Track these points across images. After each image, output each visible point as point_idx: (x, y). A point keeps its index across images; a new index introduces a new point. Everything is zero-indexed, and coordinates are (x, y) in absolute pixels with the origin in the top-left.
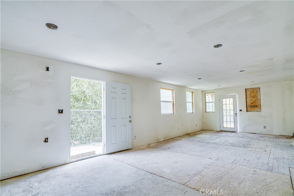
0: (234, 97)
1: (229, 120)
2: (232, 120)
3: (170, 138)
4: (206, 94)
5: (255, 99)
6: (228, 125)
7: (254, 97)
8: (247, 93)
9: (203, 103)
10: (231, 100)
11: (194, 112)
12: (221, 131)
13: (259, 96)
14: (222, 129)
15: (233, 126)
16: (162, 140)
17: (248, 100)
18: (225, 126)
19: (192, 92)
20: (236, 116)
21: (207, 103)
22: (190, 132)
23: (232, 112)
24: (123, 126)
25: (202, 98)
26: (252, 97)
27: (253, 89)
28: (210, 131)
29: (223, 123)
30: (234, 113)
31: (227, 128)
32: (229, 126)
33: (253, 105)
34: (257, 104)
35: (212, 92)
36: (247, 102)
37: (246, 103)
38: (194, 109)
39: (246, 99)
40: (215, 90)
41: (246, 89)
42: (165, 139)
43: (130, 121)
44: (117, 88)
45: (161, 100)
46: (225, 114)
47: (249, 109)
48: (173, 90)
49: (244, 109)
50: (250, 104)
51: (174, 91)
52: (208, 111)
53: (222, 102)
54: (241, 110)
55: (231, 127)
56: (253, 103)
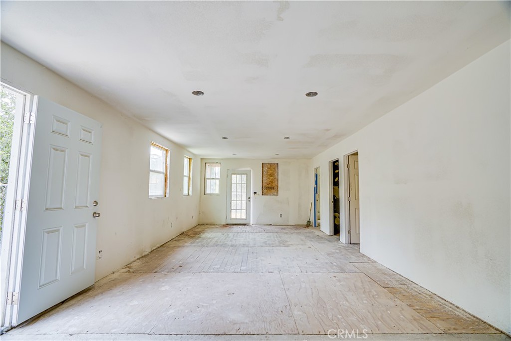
0: (247, 174)
1: (239, 207)
2: (244, 207)
3: (159, 245)
4: (207, 164)
5: (272, 178)
6: (237, 214)
7: (271, 175)
8: (264, 169)
9: (201, 179)
10: (244, 177)
11: (190, 194)
12: (228, 224)
13: (276, 174)
14: (229, 221)
15: (244, 217)
16: (148, 251)
17: (264, 179)
18: (233, 216)
19: (190, 159)
20: (249, 201)
21: (208, 180)
22: (185, 230)
23: (244, 195)
24: (77, 227)
25: (201, 171)
26: (269, 175)
27: (271, 164)
28: (211, 225)
29: (231, 212)
30: (247, 196)
31: (237, 219)
32: (239, 217)
33: (270, 186)
34: (274, 185)
35: (217, 163)
36: (264, 181)
37: (262, 183)
38: (191, 188)
39: (262, 177)
40: (222, 159)
41: (263, 164)
42: (152, 248)
43: (95, 213)
44: (69, 124)
45: (151, 168)
46: (233, 198)
47: (264, 191)
48: (167, 151)
49: (260, 192)
50: (266, 185)
51: (169, 152)
52: (208, 192)
53: (231, 180)
54: (255, 193)
55: (242, 218)
56: (269, 183)
